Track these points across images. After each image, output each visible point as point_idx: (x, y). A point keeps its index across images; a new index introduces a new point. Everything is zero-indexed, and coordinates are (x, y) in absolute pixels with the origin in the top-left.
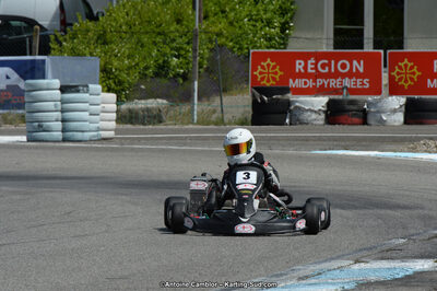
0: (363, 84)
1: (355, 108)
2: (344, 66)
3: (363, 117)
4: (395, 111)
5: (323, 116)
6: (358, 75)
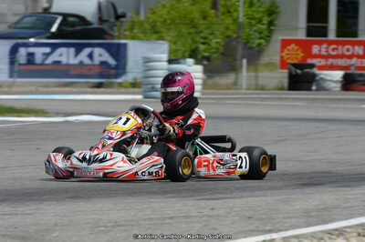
0: (362, 63)
1: (362, 79)
2: (348, 50)
6: (358, 56)
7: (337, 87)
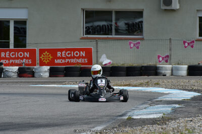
0: (29, 62)
1: (29, 70)
2: (21, 55)
3: (32, 74)
4: (46, 72)
5: (16, 74)
6: (27, 58)
7: (15, 75)
